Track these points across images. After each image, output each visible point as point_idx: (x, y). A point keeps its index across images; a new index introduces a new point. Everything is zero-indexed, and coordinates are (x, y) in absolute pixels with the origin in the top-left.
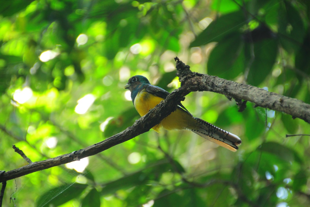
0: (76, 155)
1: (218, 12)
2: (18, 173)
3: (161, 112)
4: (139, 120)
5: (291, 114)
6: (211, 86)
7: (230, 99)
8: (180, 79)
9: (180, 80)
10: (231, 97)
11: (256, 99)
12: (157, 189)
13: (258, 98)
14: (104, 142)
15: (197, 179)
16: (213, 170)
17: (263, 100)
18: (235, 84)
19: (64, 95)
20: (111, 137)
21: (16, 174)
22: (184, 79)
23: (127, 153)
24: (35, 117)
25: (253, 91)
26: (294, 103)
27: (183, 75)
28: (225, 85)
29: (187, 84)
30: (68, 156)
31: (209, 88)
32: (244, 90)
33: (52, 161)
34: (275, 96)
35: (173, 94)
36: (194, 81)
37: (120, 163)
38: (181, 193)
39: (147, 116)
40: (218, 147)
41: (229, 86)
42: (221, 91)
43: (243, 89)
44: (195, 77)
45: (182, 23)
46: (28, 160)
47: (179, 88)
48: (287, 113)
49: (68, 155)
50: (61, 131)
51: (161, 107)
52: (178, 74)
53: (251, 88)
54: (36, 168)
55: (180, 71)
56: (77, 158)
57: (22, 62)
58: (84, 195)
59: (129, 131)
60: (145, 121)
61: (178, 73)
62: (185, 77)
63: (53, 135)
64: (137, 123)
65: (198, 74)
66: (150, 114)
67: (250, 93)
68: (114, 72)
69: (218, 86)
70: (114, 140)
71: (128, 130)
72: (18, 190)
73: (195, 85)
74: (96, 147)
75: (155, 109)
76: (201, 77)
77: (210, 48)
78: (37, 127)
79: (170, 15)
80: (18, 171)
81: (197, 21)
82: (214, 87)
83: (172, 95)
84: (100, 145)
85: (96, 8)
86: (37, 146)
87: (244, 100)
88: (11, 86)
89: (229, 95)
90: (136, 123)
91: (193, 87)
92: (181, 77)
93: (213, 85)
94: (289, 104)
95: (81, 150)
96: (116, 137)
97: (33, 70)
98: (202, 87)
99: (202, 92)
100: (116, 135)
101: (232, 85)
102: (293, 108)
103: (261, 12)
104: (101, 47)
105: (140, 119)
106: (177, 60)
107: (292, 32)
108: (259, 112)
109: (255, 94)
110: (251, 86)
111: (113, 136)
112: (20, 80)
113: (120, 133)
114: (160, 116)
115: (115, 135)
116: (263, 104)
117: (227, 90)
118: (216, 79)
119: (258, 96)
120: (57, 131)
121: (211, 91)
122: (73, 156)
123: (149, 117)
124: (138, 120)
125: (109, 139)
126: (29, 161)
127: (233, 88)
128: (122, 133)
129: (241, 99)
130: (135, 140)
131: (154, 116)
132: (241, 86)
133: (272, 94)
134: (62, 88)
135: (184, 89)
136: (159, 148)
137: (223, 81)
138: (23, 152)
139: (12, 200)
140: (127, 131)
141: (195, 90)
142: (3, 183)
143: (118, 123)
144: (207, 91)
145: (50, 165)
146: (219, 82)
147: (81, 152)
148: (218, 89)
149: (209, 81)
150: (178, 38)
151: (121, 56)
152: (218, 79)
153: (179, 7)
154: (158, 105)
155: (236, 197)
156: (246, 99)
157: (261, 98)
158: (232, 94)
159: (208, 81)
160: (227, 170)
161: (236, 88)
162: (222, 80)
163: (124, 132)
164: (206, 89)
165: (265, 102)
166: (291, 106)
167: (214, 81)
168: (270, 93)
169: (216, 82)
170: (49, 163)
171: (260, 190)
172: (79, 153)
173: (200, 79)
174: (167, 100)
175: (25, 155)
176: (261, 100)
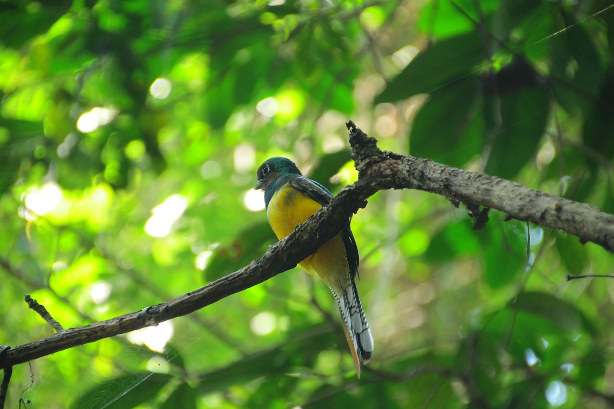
0: (151, 314)
1: (430, 35)
2: (35, 350)
3: (319, 229)
4: (276, 246)
5: (577, 234)
6: (418, 178)
7: (457, 205)
8: (357, 165)
9: (358, 167)
10: (458, 201)
11: (507, 205)
12: (308, 384)
13: (511, 203)
14: (206, 290)
15: (388, 365)
16: (419, 347)
17: (522, 207)
18: (467, 176)
19: (126, 198)
20: (220, 279)
21: (31, 352)
22: (365, 165)
23: (249, 313)
24: (68, 241)
25: (502, 190)
26: (582, 213)
27: (363, 157)
28: (448, 176)
29: (371, 174)
30: (135, 317)
31: (415, 182)
32: (485, 186)
33: (103, 326)
34: (545, 198)
35: (343, 196)
36: (385, 169)
37: (236, 332)
38: (356, 391)
39: (291, 238)
40: (428, 302)
41: (454, 179)
42: (438, 188)
43: (483, 184)
44: (388, 161)
45: (359, 55)
46: (55, 324)
47: (355, 183)
48: (569, 232)
49: (134, 315)
50: (120, 269)
51: (320, 219)
52: (353, 154)
53: (497, 183)
54: (70, 340)
55: (357, 148)
56: (152, 321)
57: (43, 134)
58: (163, 395)
59: (257, 266)
60: (287, 248)
61: (354, 152)
62: (367, 160)
63: (104, 277)
64: (273, 252)
65: (392, 156)
66: (297, 235)
67: (497, 193)
68: (224, 154)
69: (432, 179)
70: (226, 285)
71: (254, 266)
72: (35, 383)
73: (388, 176)
74: (189, 298)
75: (308, 224)
76: (399, 162)
77: (413, 105)
78: (70, 263)
79: (337, 39)
80: (35, 347)
81: (389, 51)
82: (425, 181)
83: (340, 197)
84: (198, 295)
85: (190, 26)
86: (72, 299)
87: (485, 205)
88: (20, 180)
89: (455, 196)
90: (269, 252)
91: (383, 180)
92: (360, 161)
93: (422, 177)
94: (574, 215)
95: (160, 304)
96: (230, 279)
97: (63, 149)
98: (401, 181)
99: (400, 190)
100: (230, 275)
101: (460, 177)
102: (581, 222)
103: (516, 35)
104: (199, 103)
105: (278, 243)
106: (351, 128)
107: (577, 73)
108: (514, 231)
109: (506, 194)
110: (499, 179)
111: (225, 277)
112: (38, 170)
113: (239, 271)
114: (318, 237)
115: (228, 276)
116: (523, 215)
117: (451, 186)
118: (429, 165)
119: (512, 198)
120: (110, 269)
121: (419, 188)
122: (144, 316)
123: (296, 239)
124: (274, 246)
125: (217, 282)
126: (57, 327)
127: (463, 183)
128: (242, 270)
129: (477, 204)
130: (265, 287)
131: (305, 237)
132: (478, 179)
133: (540, 195)
134: (121, 184)
135: (364, 185)
136: (314, 302)
137: (443, 169)
138: (45, 309)
139: (24, 403)
140: (251, 268)
141: (387, 186)
142: (5, 371)
143: (232, 254)
144: (411, 188)
145: (100, 334)
146: (436, 170)
147: (162, 309)
148: (432, 185)
149: (415, 169)
150: (351, 87)
151: (238, 121)
152: (432, 165)
153: (354, 25)
154: (313, 216)
155: (465, 401)
156: (488, 205)
157: (518, 203)
158: (461, 194)
159: (412, 169)
160: (447, 347)
161: (469, 183)
162: (441, 167)
163: (246, 270)
164: (408, 185)
165: (525, 209)
166: (577, 218)
167: (425, 168)
168: (536, 193)
169: (428, 171)
170: (97, 330)
171: (513, 386)
172: (157, 310)
173: (397, 165)
174: (332, 207)
175: (49, 315)
176: (519, 207)
